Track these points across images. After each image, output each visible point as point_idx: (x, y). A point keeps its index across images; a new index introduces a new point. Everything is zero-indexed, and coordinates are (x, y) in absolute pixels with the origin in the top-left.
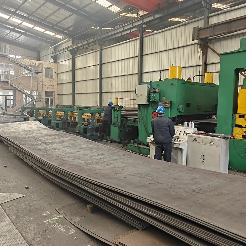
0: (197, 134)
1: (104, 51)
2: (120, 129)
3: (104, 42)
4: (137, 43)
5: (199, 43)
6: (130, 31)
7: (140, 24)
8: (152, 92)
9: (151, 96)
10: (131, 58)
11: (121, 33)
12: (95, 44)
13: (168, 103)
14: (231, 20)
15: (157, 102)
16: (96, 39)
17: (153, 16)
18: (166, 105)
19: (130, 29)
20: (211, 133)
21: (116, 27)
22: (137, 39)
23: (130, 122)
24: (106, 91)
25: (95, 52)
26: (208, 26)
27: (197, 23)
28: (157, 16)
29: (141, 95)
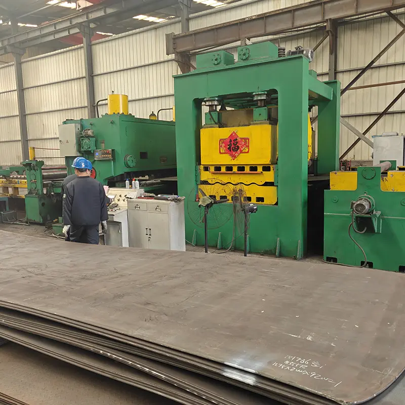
0: (143, 198)
1: (24, 66)
2: (42, 202)
3: (24, 49)
4: (82, 53)
5: (176, 60)
6: (69, 33)
7: (84, 22)
9: (82, 142)
10: (74, 79)
11: (52, 34)
12: (6, 52)
13: (108, 153)
14: (217, 27)
15: (92, 152)
16: (6, 43)
17: (103, 10)
18: (106, 156)
19: (68, 29)
20: (159, 195)
21: (42, 24)
22: (81, 48)
25: (8, 66)
26: (187, 34)
27: (173, 26)
28: (110, 11)
29: (67, 142)
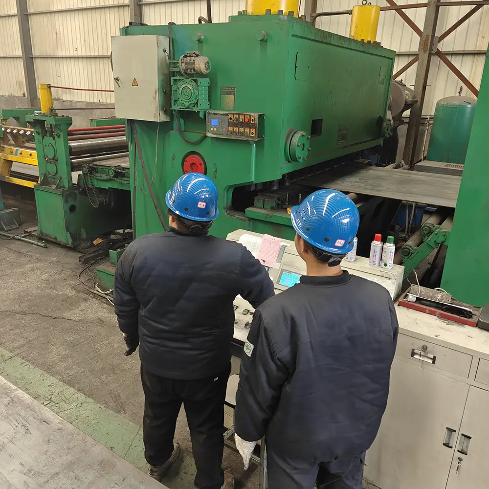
2: (71, 203)
8: (179, 73)
9: (174, 88)
13: (246, 124)
15: (201, 115)
18: (242, 130)
23: (104, 177)
24: (44, 54)
29: (135, 83)
